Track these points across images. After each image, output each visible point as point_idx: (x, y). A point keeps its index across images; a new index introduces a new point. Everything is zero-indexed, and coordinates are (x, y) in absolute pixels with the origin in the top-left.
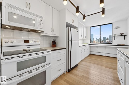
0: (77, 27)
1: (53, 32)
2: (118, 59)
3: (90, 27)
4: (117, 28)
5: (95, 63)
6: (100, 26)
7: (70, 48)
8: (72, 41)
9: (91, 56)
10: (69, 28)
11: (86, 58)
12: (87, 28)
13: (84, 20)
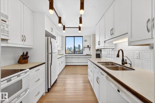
0: (56, 37)
1: (24, 41)
2: (89, 66)
3: (66, 37)
4: (86, 41)
5: (72, 74)
6: (74, 37)
7: (51, 62)
8: (53, 54)
9: (67, 67)
10: (49, 38)
11: (63, 70)
12: (62, 37)
13: (64, 31)
